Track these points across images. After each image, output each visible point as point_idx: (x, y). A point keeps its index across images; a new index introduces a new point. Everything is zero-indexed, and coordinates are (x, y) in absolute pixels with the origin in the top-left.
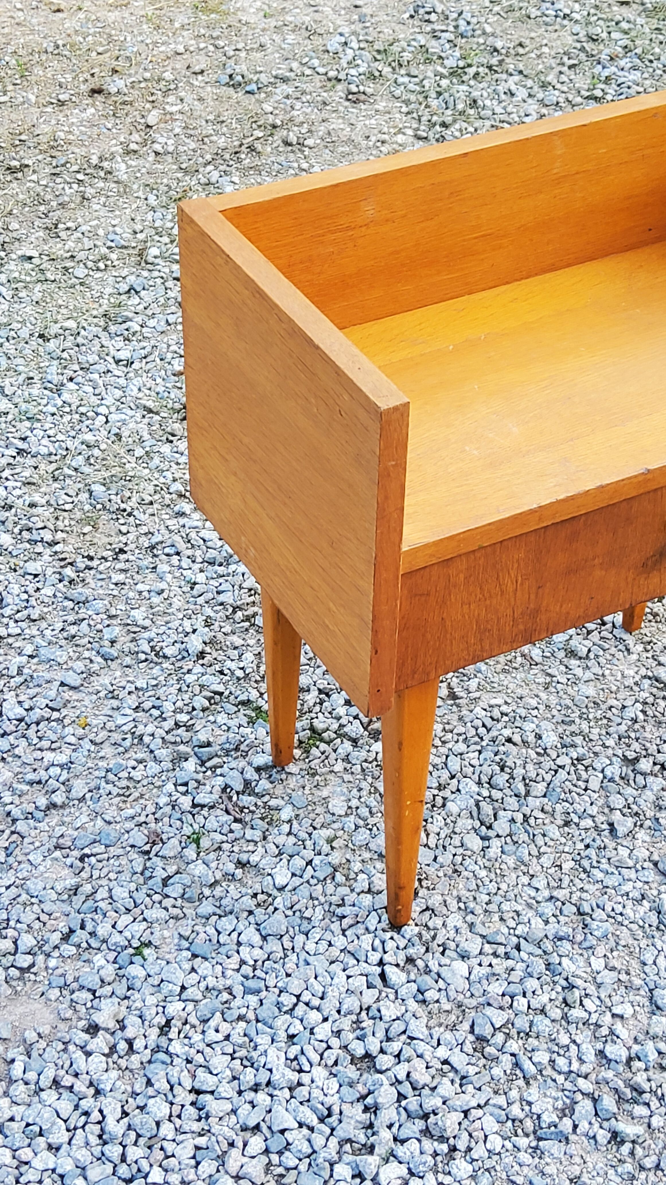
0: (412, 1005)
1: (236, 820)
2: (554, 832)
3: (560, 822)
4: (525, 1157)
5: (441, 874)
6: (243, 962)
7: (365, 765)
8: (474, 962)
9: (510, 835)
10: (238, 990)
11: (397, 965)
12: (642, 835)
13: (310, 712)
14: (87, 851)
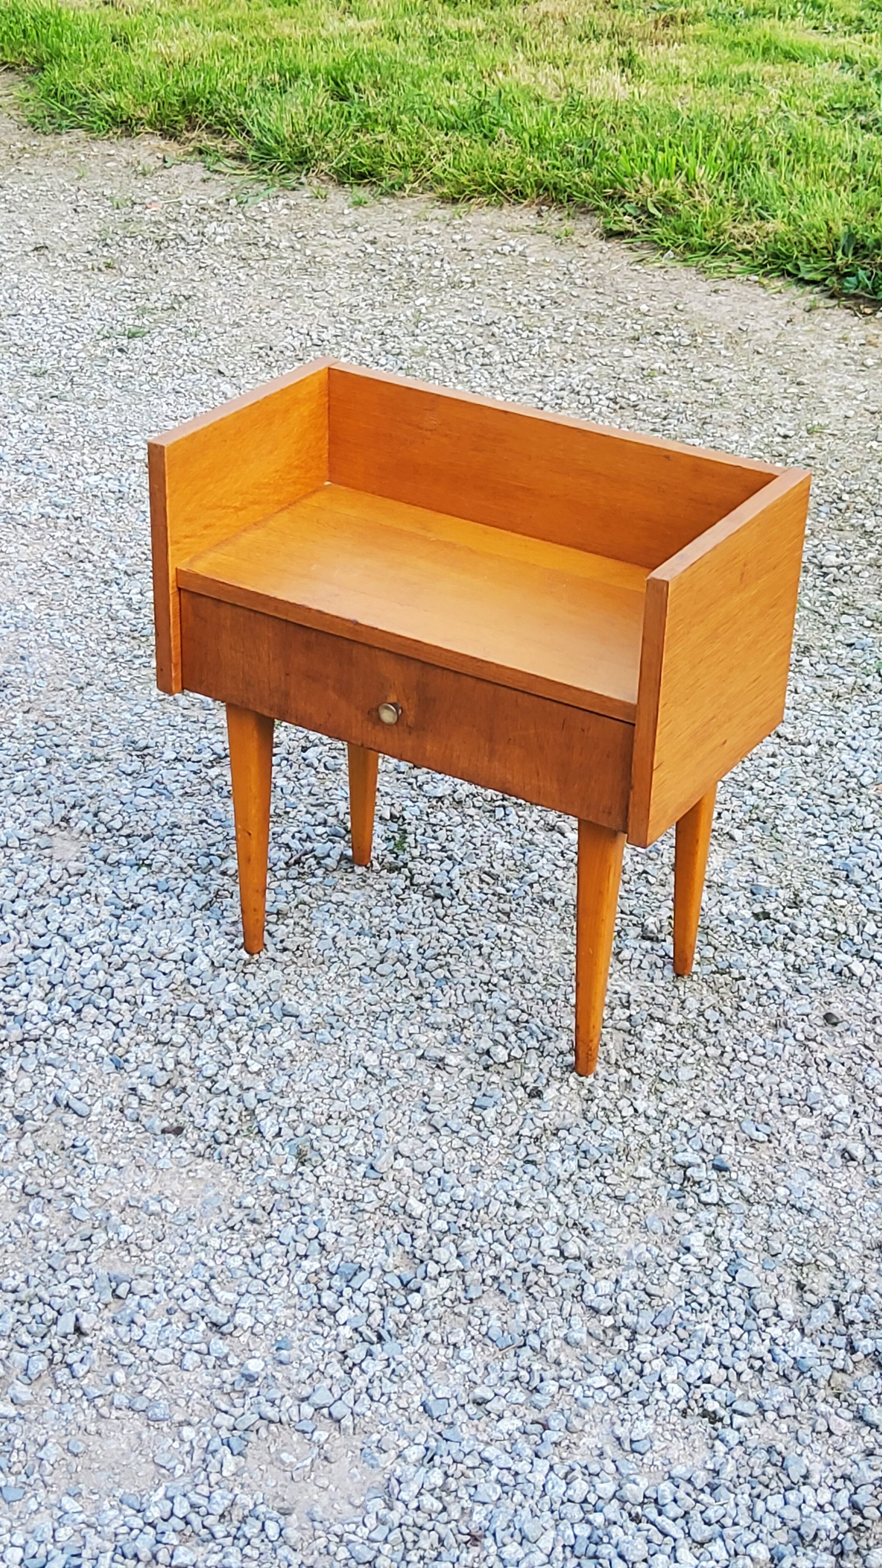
0: (181, 976)
1: (286, 863)
2: (404, 994)
3: (417, 993)
4: (91, 1056)
5: (314, 957)
6: (163, 903)
7: (394, 897)
8: (242, 990)
9: (382, 976)
10: (140, 909)
11: (213, 963)
12: (439, 1035)
13: (425, 860)
14: (210, 821)
